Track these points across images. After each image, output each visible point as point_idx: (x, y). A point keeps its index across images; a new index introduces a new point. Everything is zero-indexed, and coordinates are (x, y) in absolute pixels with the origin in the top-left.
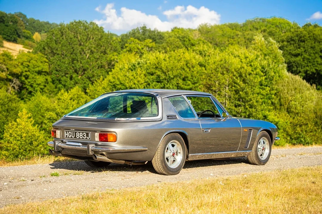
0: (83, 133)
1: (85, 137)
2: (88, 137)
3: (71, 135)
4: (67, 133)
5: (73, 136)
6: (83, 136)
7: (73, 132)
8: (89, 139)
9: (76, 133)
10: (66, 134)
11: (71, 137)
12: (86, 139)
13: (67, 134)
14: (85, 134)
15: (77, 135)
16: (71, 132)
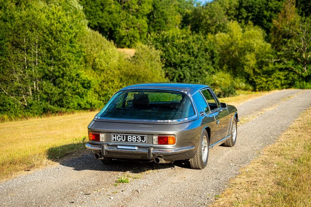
0: (137, 136)
1: (139, 140)
2: (144, 140)
3: (120, 139)
4: (114, 136)
5: (123, 139)
6: (137, 139)
7: (123, 136)
8: (145, 142)
9: (127, 136)
10: (113, 138)
11: (121, 141)
12: (141, 142)
13: (115, 138)
14: (139, 138)
15: (129, 139)
16: (121, 135)
